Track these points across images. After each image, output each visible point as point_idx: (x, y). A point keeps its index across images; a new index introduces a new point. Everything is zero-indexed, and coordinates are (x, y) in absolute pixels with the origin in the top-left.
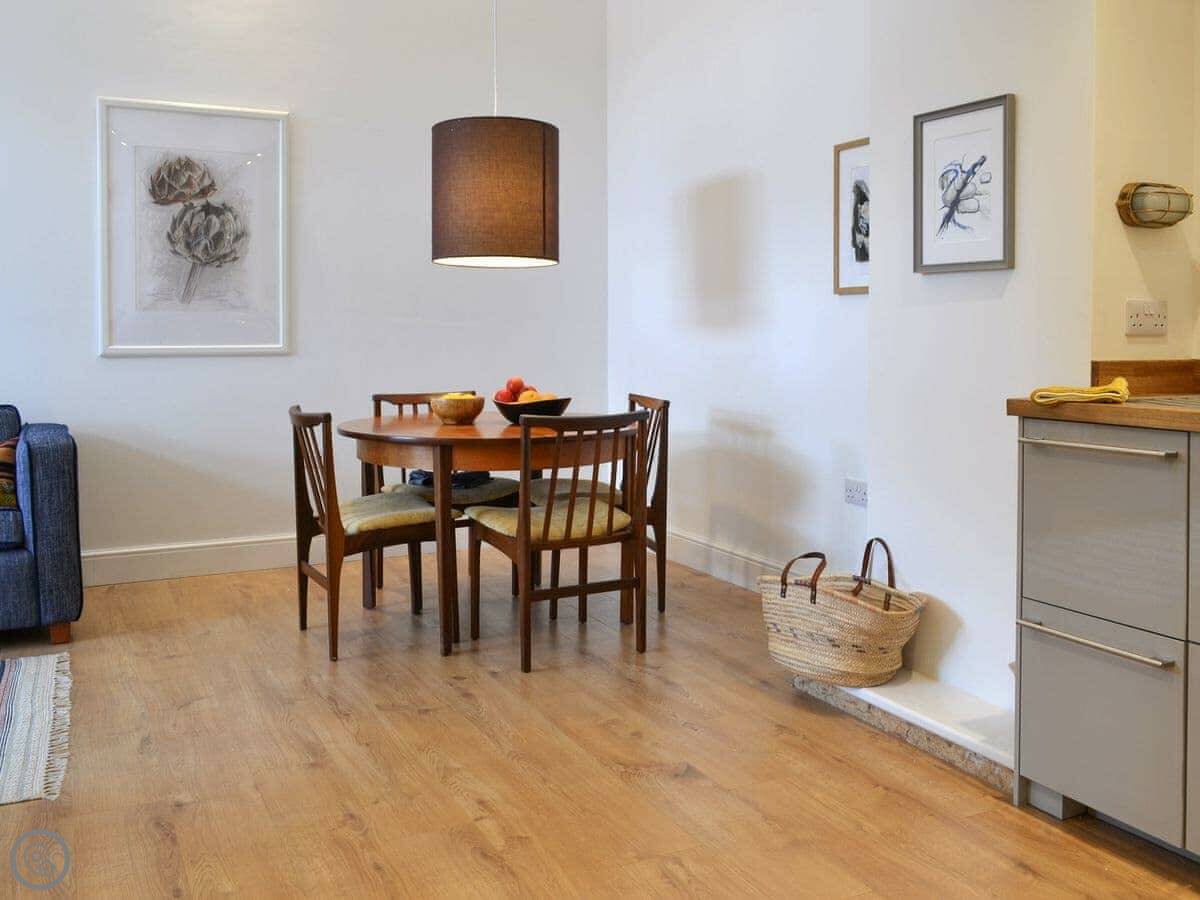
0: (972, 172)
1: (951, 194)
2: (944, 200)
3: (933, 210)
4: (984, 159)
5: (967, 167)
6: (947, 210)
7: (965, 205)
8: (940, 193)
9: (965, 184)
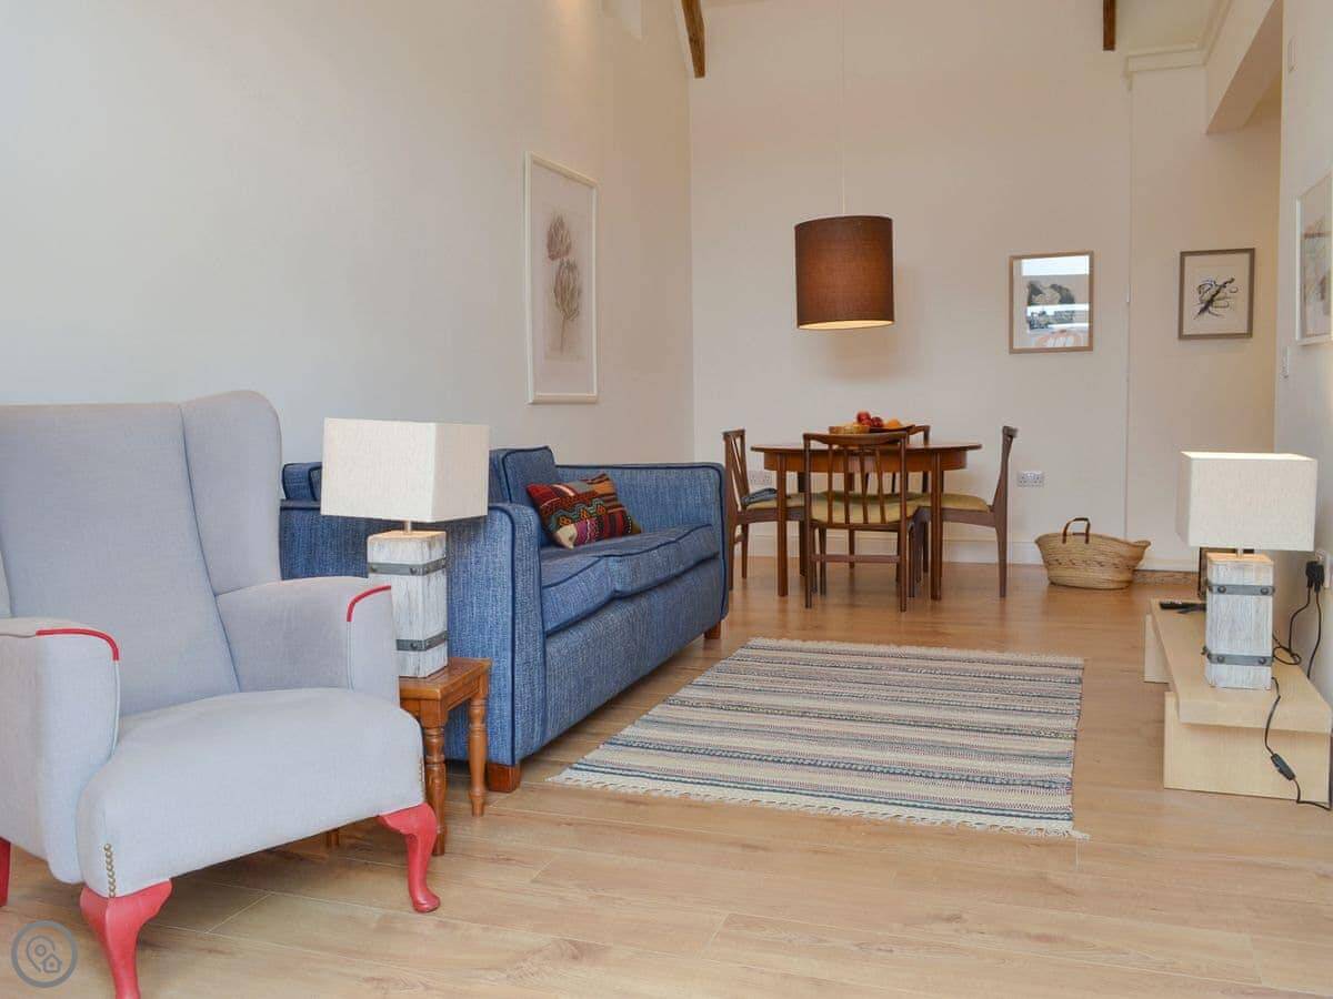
0: (1224, 286)
1: (1207, 296)
2: (1200, 299)
3: (1193, 303)
4: (1233, 280)
5: (1220, 283)
6: (1203, 305)
7: (1216, 303)
8: (1197, 296)
9: (1218, 292)
